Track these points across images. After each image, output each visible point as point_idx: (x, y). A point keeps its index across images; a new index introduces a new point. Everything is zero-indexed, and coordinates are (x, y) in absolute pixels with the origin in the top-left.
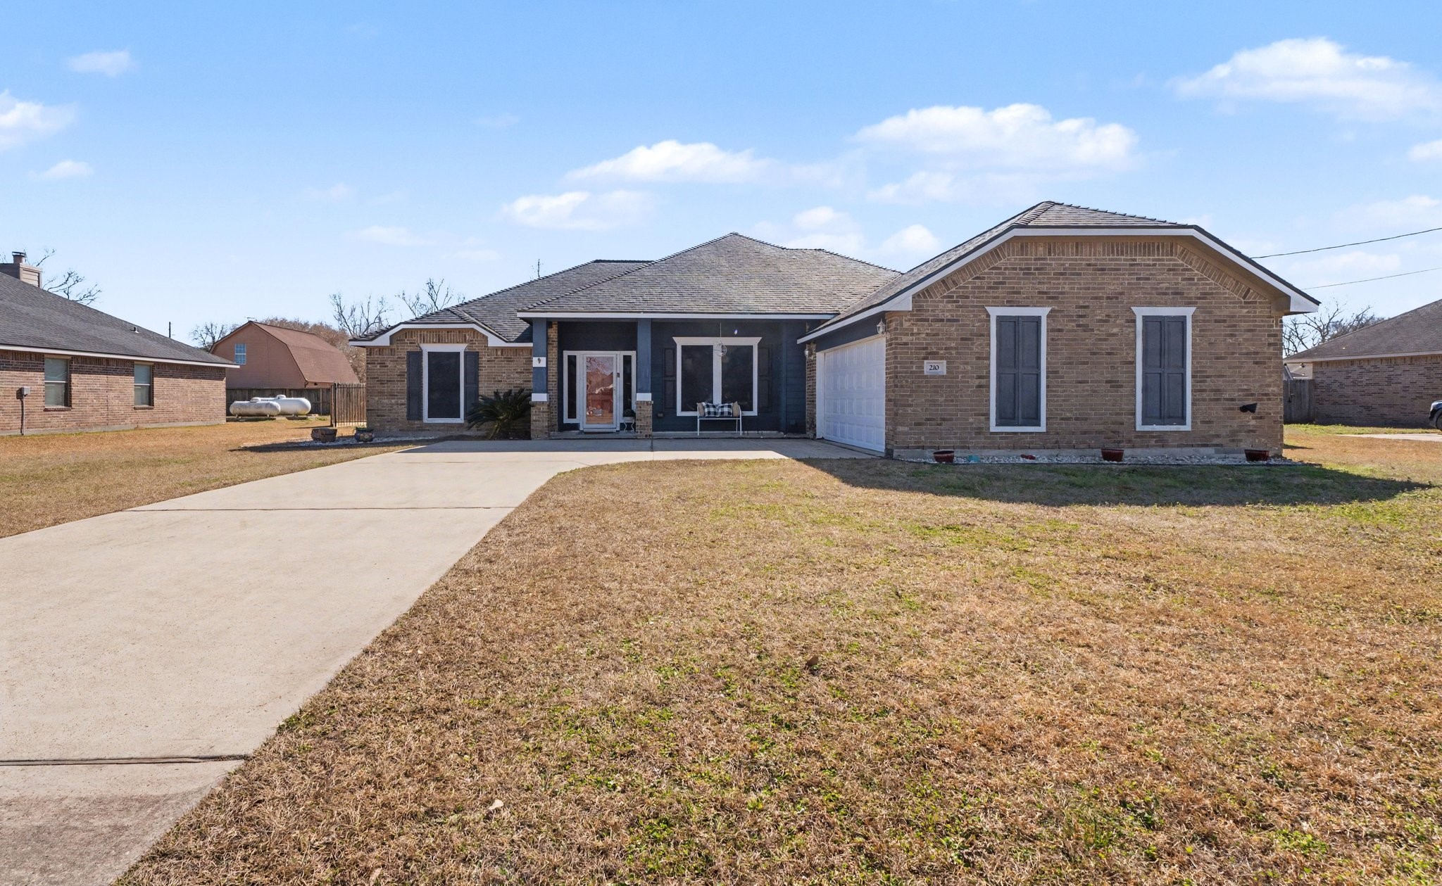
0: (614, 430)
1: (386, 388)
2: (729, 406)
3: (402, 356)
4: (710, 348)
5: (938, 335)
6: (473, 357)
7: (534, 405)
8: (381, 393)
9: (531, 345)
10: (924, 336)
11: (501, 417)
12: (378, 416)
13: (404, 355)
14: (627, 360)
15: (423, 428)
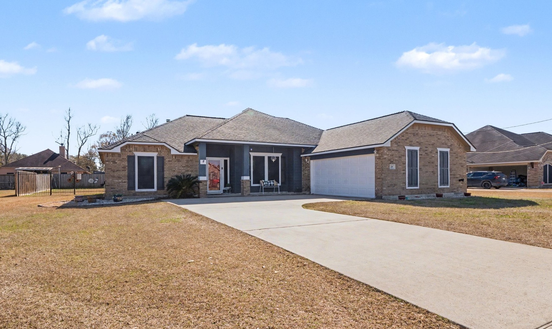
0: (221, 193)
1: (116, 174)
2: (273, 182)
3: (125, 158)
4: (263, 157)
5: (393, 155)
6: (161, 160)
7: (201, 182)
8: (113, 177)
9: (196, 154)
10: (390, 155)
11: (184, 188)
12: (112, 188)
13: (126, 157)
14: (226, 162)
15: (135, 194)
